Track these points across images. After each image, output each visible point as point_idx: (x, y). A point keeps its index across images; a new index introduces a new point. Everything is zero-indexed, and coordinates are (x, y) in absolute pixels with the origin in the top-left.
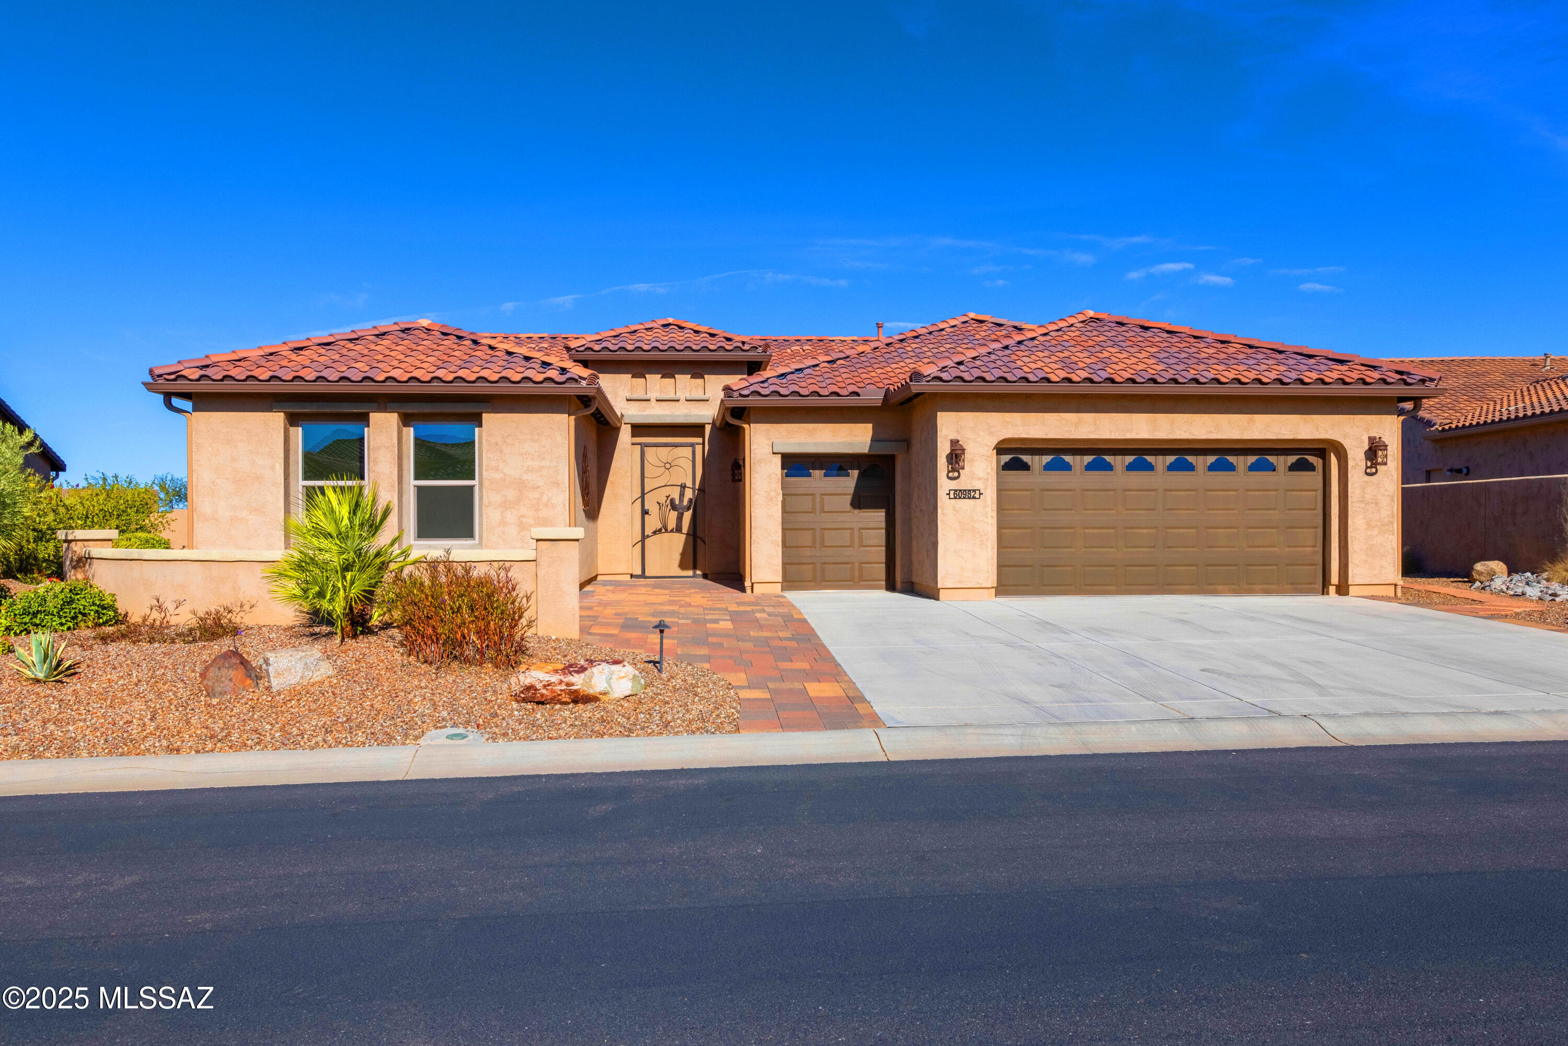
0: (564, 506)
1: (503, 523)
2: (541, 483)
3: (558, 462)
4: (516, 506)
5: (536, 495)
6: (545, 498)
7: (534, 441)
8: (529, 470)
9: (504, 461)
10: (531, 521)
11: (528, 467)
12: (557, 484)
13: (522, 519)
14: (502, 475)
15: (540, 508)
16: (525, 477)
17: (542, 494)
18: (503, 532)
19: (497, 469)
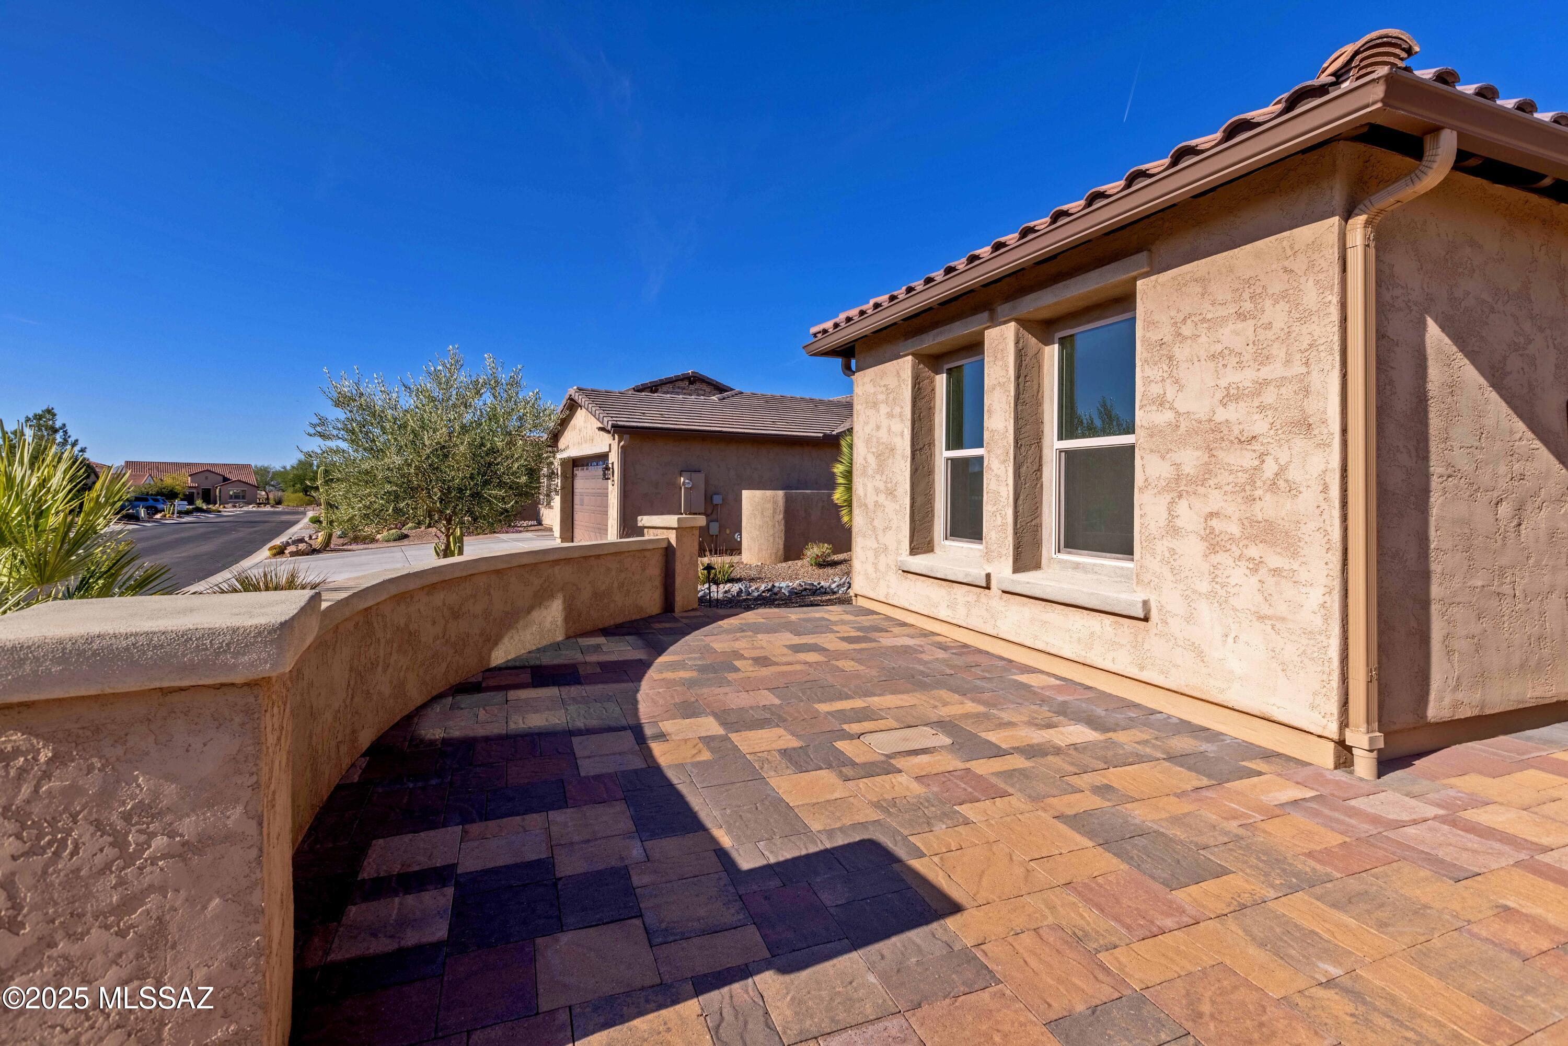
0: (1325, 489)
1: (1173, 530)
2: (1260, 426)
3: (1307, 364)
4: (1201, 490)
5: (1247, 459)
6: (1270, 468)
7: (1241, 316)
8: (1231, 396)
9: (1177, 382)
10: (1234, 529)
11: (1227, 389)
12: (1304, 425)
13: (1214, 523)
14: (1169, 416)
15: (1258, 493)
16: (1221, 415)
17: (1262, 457)
18: (1173, 552)
19: (1161, 402)
